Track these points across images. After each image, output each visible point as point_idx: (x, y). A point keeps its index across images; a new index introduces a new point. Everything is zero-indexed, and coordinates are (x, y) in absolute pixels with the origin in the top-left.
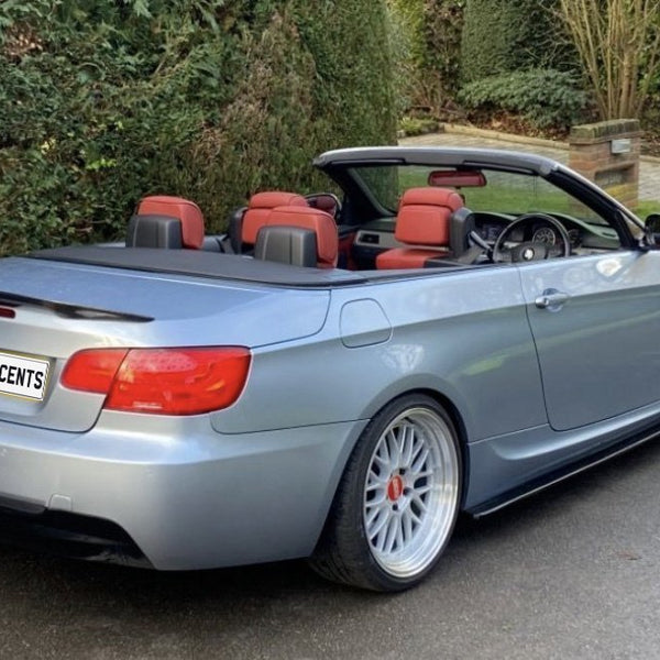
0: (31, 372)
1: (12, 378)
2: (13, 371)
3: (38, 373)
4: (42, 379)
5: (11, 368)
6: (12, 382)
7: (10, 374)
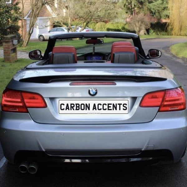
0: (120, 104)
1: (110, 108)
2: (110, 105)
3: (124, 104)
4: (127, 106)
5: (108, 104)
6: (111, 110)
7: (108, 107)
